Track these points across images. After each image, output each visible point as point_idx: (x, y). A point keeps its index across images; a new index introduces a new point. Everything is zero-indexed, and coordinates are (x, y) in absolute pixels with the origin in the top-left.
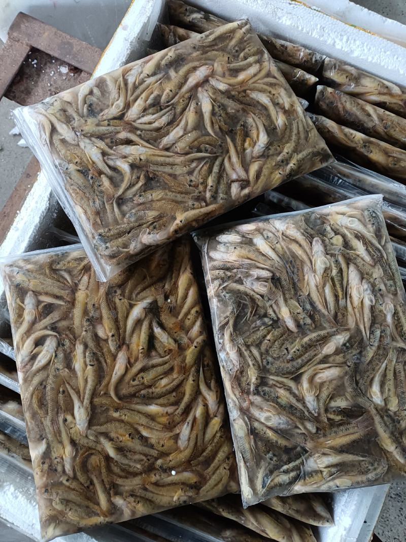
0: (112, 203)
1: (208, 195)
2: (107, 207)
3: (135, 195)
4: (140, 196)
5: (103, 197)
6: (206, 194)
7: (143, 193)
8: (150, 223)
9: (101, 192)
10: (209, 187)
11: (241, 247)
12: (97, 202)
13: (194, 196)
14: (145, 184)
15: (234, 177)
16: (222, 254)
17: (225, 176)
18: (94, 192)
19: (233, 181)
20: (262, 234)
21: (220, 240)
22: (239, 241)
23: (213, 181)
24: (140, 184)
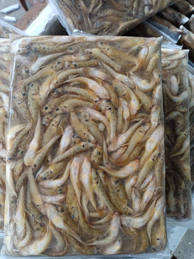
0: (87, 17)
1: (134, 13)
2: (85, 19)
3: (98, 12)
5: (82, 13)
7: (102, 11)
8: (107, 29)
12: (79, 16)
13: (128, 13)
14: (103, 6)
15: (146, 3)
17: (142, 2)
18: (77, 10)
23: (136, 5)
24: (100, 6)
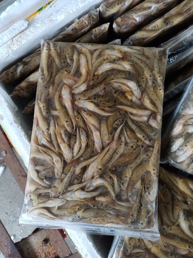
0: (117, 204)
1: (147, 142)
2: (117, 208)
3: (120, 187)
4: (123, 184)
5: (110, 207)
6: (146, 144)
7: (122, 181)
8: (143, 189)
9: (106, 206)
10: (143, 139)
11: (188, 142)
12: (111, 212)
14: (117, 176)
15: (145, 119)
16: (184, 155)
17: (141, 124)
18: (103, 210)
19: (148, 121)
20: (189, 125)
21: (174, 151)
22: (183, 140)
23: (141, 134)
24: (115, 179)
